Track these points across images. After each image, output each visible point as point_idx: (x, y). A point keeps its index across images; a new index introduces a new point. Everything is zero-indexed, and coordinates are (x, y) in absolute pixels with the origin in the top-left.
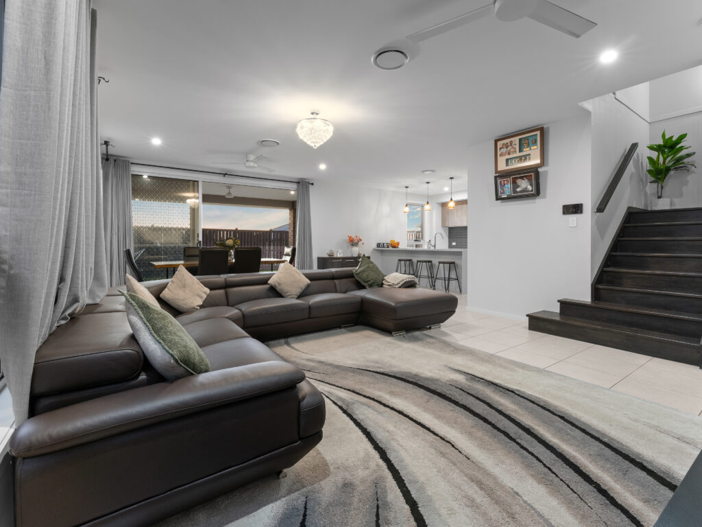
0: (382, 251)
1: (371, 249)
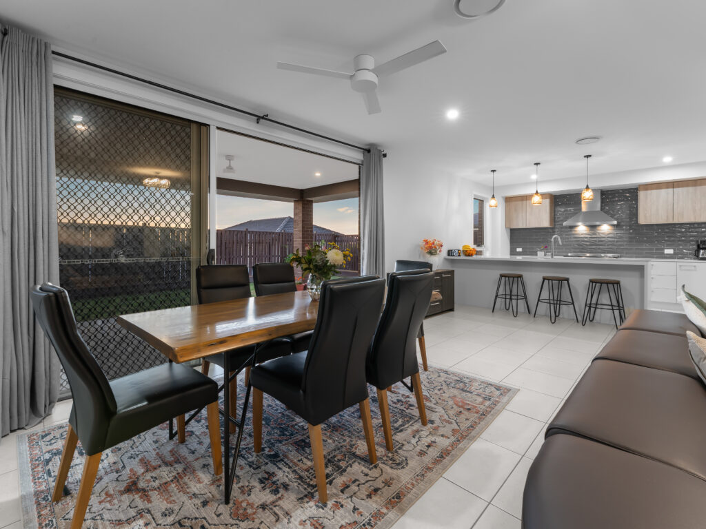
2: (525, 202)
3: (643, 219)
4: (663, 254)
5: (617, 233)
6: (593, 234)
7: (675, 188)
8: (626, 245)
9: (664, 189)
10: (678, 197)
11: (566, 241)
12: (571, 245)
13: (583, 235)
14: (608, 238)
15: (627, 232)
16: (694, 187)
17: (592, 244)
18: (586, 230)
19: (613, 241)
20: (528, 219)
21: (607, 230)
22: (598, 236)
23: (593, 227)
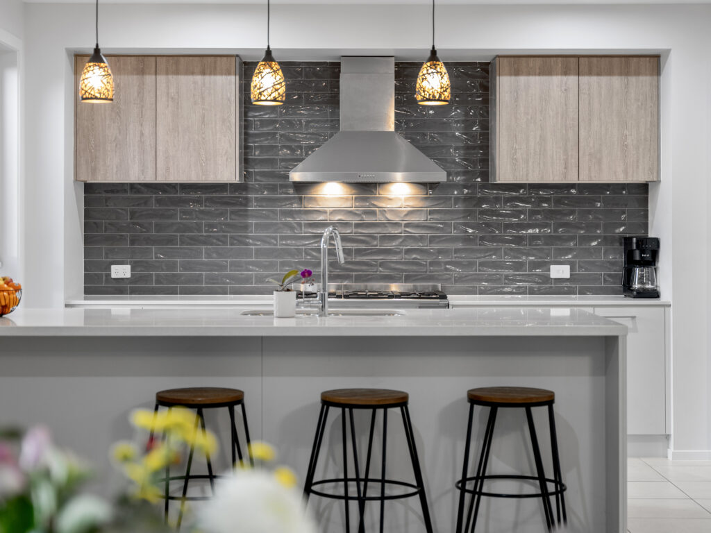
2: (149, 79)
3: (506, 171)
4: (547, 279)
5: (431, 212)
6: (366, 213)
7: (583, 75)
8: (457, 251)
9: (557, 74)
10: (589, 103)
11: (283, 238)
12: (299, 252)
13: (338, 217)
14: (407, 225)
15: (460, 207)
16: (623, 77)
17: (363, 247)
18: (347, 199)
19: (421, 238)
20: (160, 148)
21: (407, 199)
22: (379, 218)
23: (366, 188)
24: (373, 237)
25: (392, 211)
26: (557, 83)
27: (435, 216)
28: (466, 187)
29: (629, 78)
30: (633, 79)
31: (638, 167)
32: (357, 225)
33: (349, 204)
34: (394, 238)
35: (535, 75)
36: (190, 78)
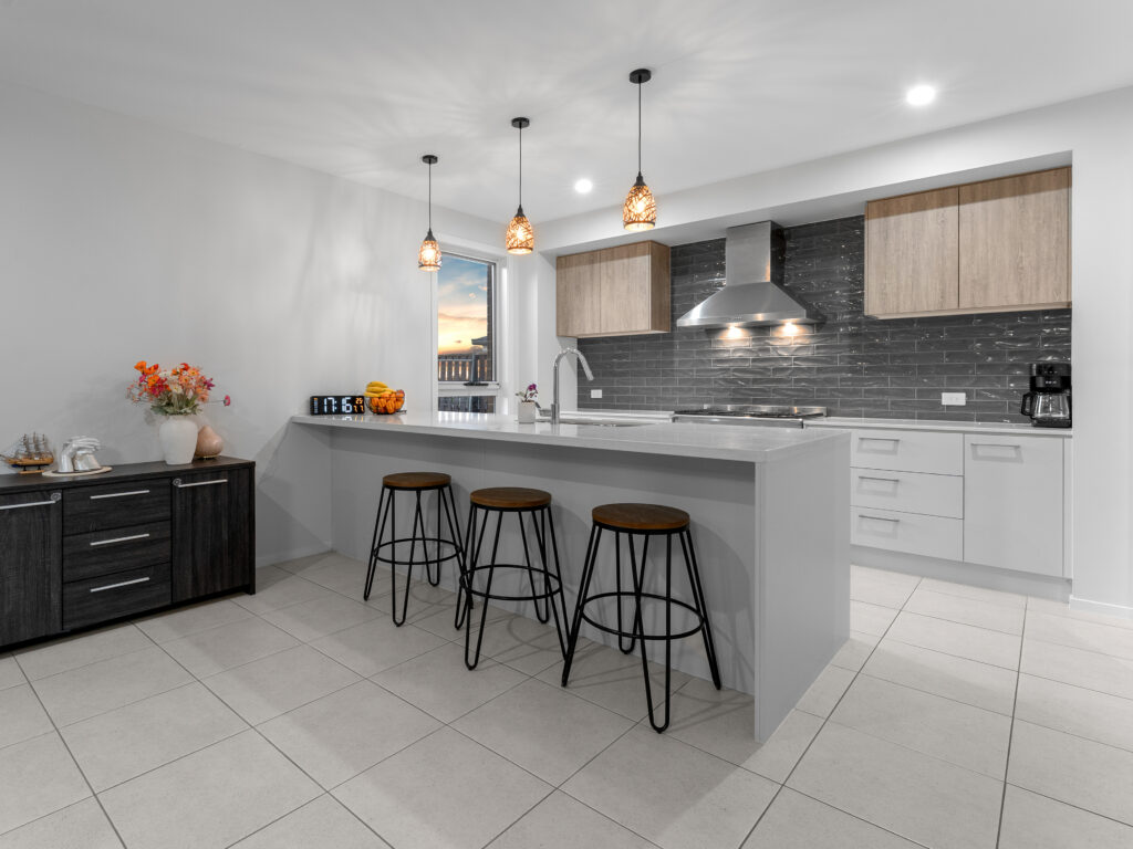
0: (333, 431)
1: (283, 421)
2: (596, 266)
4: (938, 405)
5: (818, 348)
6: (760, 350)
7: (965, 203)
8: (842, 380)
9: (932, 208)
10: (972, 230)
11: (698, 371)
12: (709, 381)
13: (738, 355)
14: (796, 359)
15: (846, 342)
16: (1017, 198)
17: (759, 377)
18: (746, 340)
19: (809, 370)
20: (603, 311)
21: (796, 338)
22: (773, 354)
23: (761, 330)
24: (766, 369)
25: (784, 348)
26: (931, 217)
27: (822, 351)
28: (851, 324)
29: (1026, 197)
30: (1032, 198)
31: (1038, 289)
32: (754, 360)
33: (748, 344)
34: (784, 369)
35: (906, 212)
36: (620, 261)
